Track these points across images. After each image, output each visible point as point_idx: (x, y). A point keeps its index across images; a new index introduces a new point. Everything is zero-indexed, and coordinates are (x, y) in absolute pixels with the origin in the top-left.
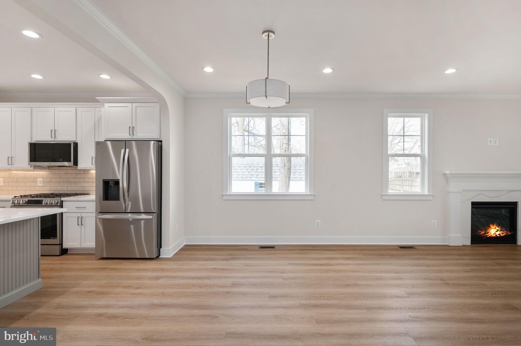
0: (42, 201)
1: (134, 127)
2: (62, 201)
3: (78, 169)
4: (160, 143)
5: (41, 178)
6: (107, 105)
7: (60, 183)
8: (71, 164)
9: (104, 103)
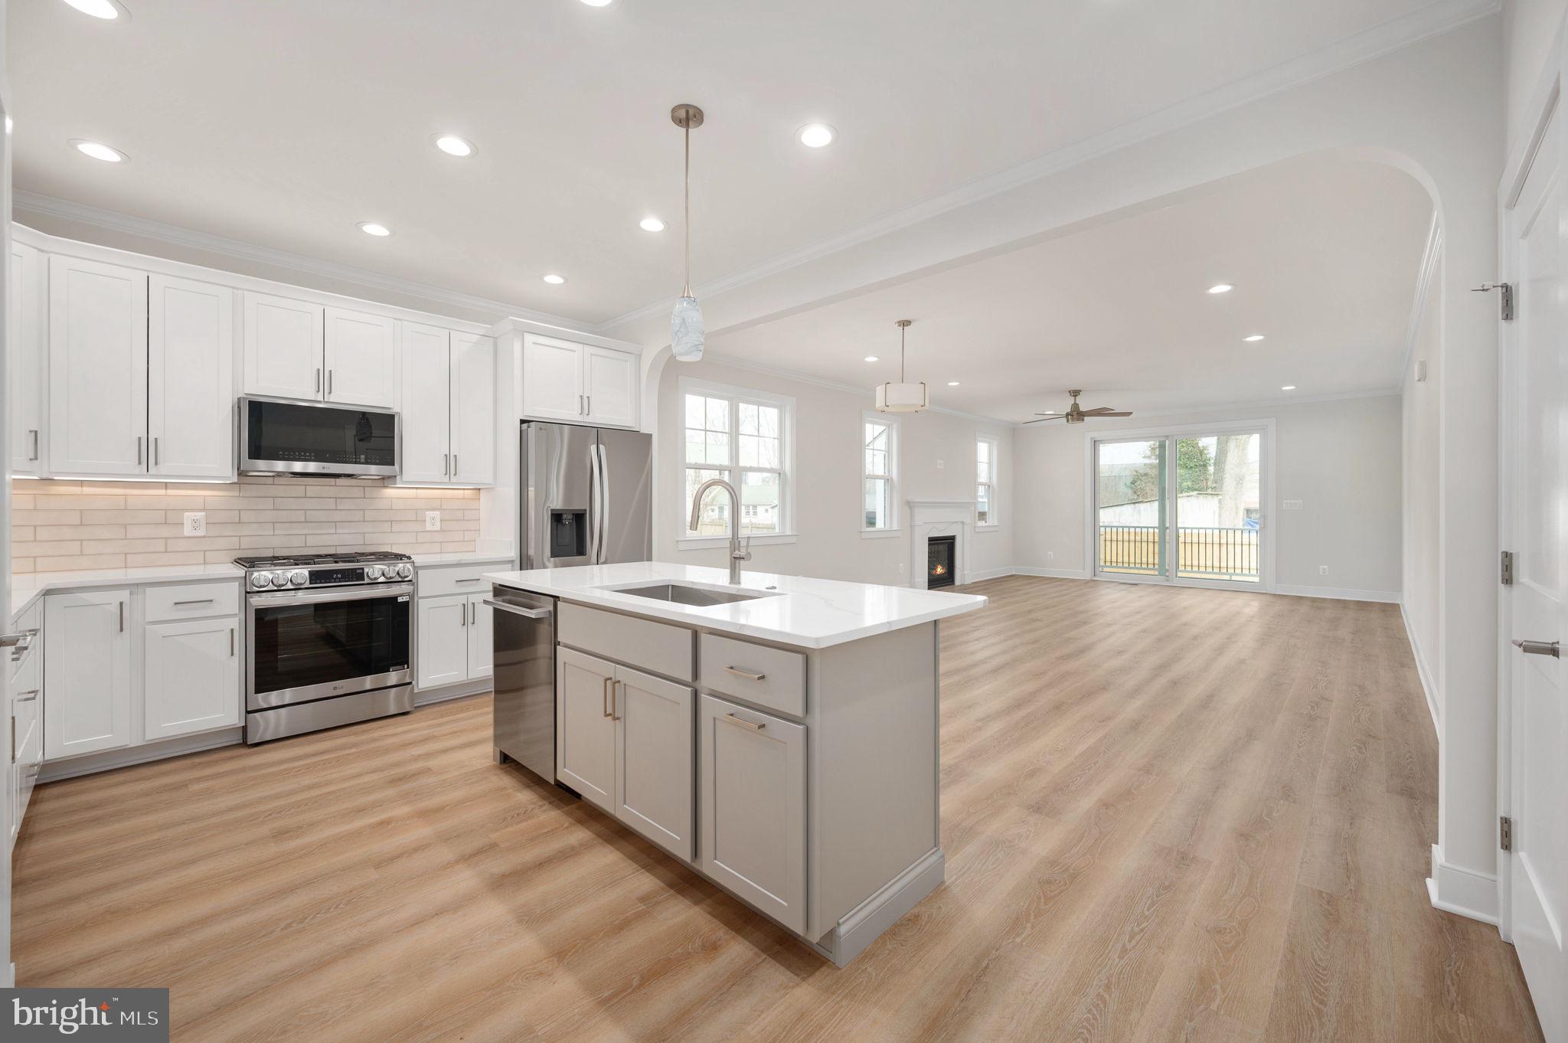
0: (359, 571)
1: (589, 397)
2: (416, 568)
9: (521, 332)
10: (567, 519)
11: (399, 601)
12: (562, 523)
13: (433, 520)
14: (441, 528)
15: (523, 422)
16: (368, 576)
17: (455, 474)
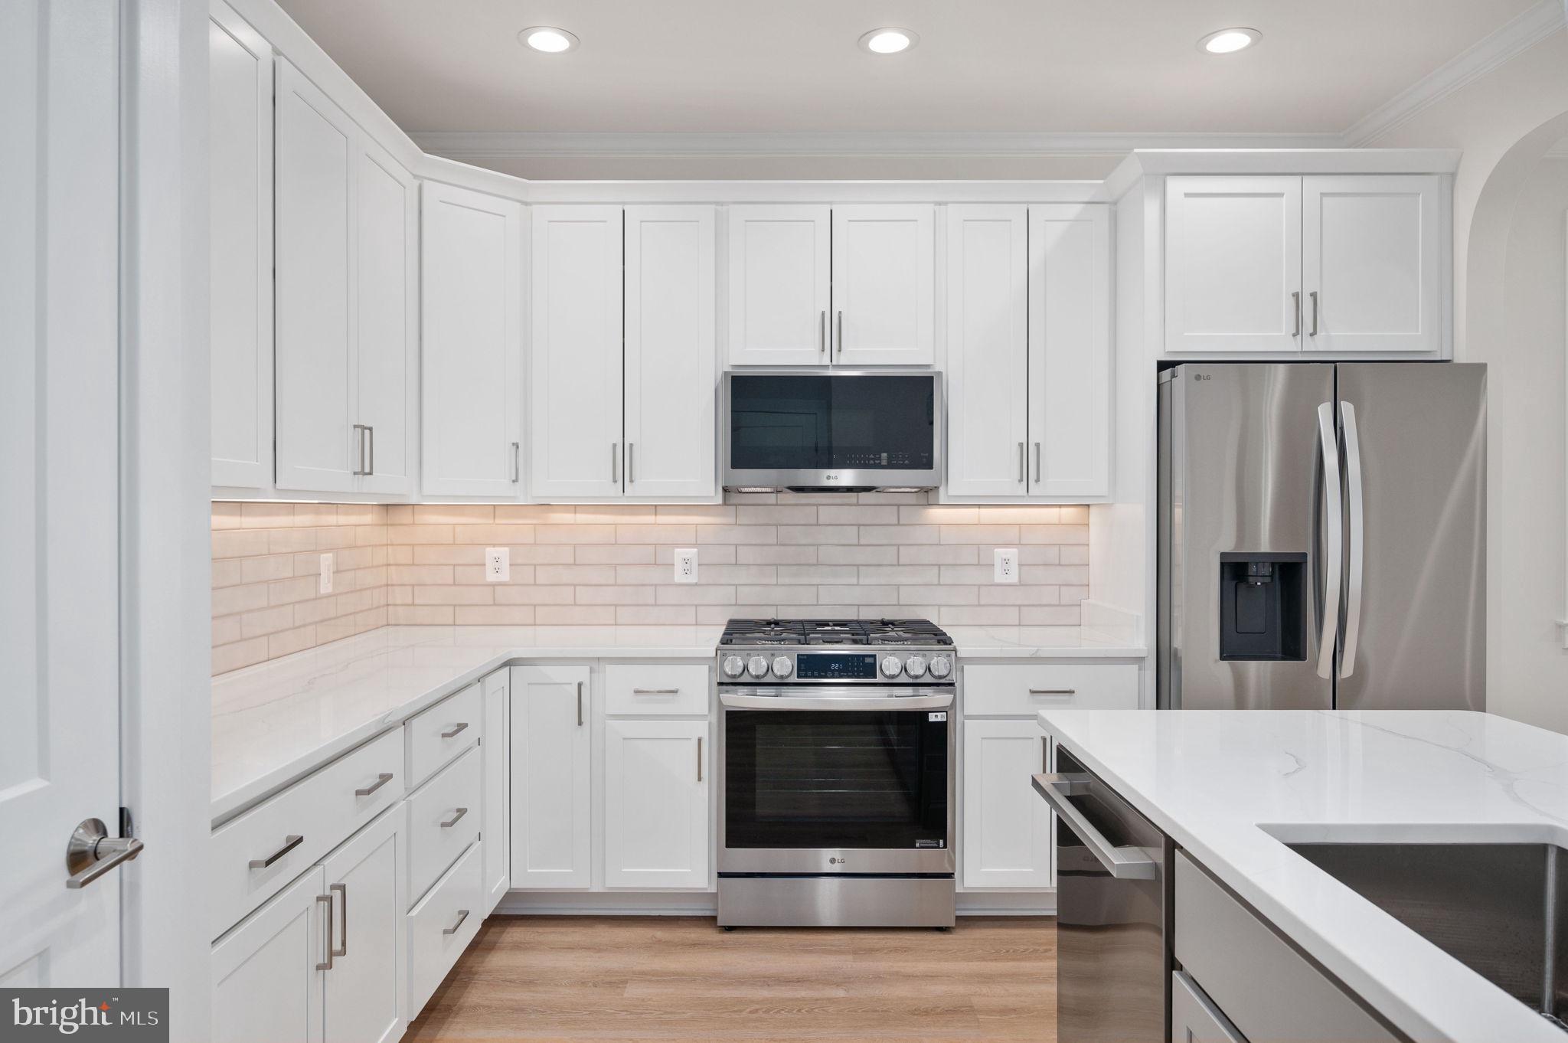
1: (1313, 295)
6: (1181, 187)
9: (1159, 175)
10: (1259, 577)
11: (930, 720)
12: (1248, 582)
13: (1006, 566)
14: (1020, 581)
15: (1162, 366)
16: (881, 670)
17: (1037, 480)
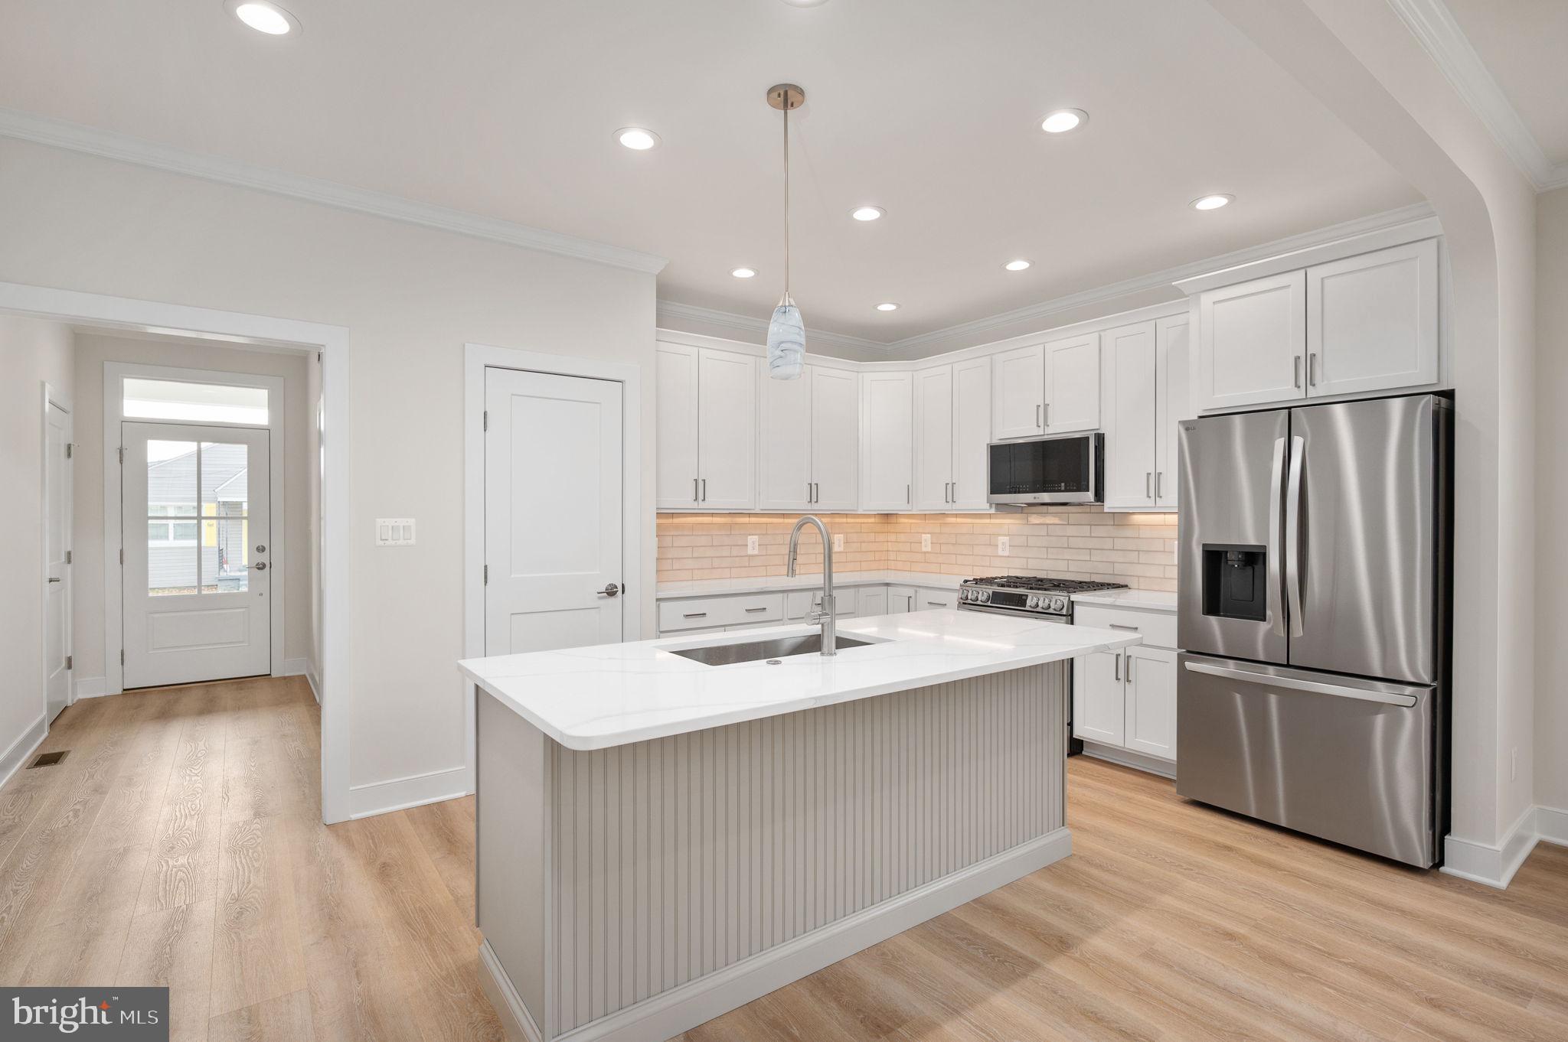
0: (1024, 597)
1: (1314, 355)
2: (1073, 602)
3: (1105, 511)
4: (1443, 401)
5: (1005, 535)
6: (1207, 299)
7: (1049, 550)
8: (1090, 495)
